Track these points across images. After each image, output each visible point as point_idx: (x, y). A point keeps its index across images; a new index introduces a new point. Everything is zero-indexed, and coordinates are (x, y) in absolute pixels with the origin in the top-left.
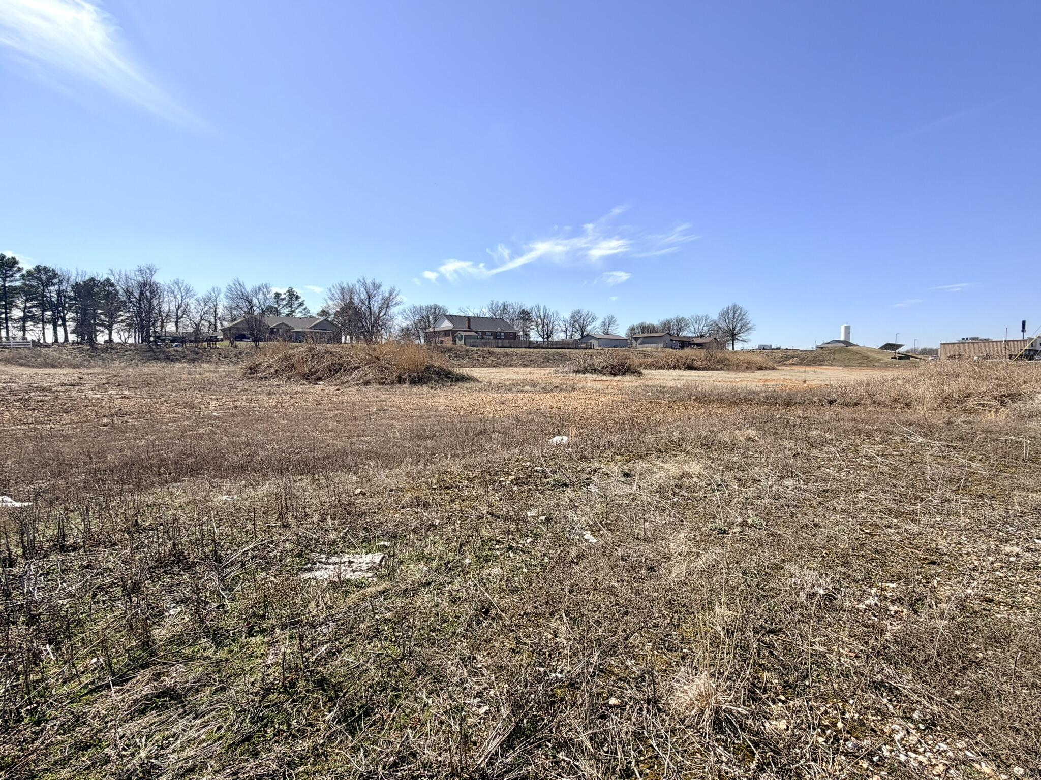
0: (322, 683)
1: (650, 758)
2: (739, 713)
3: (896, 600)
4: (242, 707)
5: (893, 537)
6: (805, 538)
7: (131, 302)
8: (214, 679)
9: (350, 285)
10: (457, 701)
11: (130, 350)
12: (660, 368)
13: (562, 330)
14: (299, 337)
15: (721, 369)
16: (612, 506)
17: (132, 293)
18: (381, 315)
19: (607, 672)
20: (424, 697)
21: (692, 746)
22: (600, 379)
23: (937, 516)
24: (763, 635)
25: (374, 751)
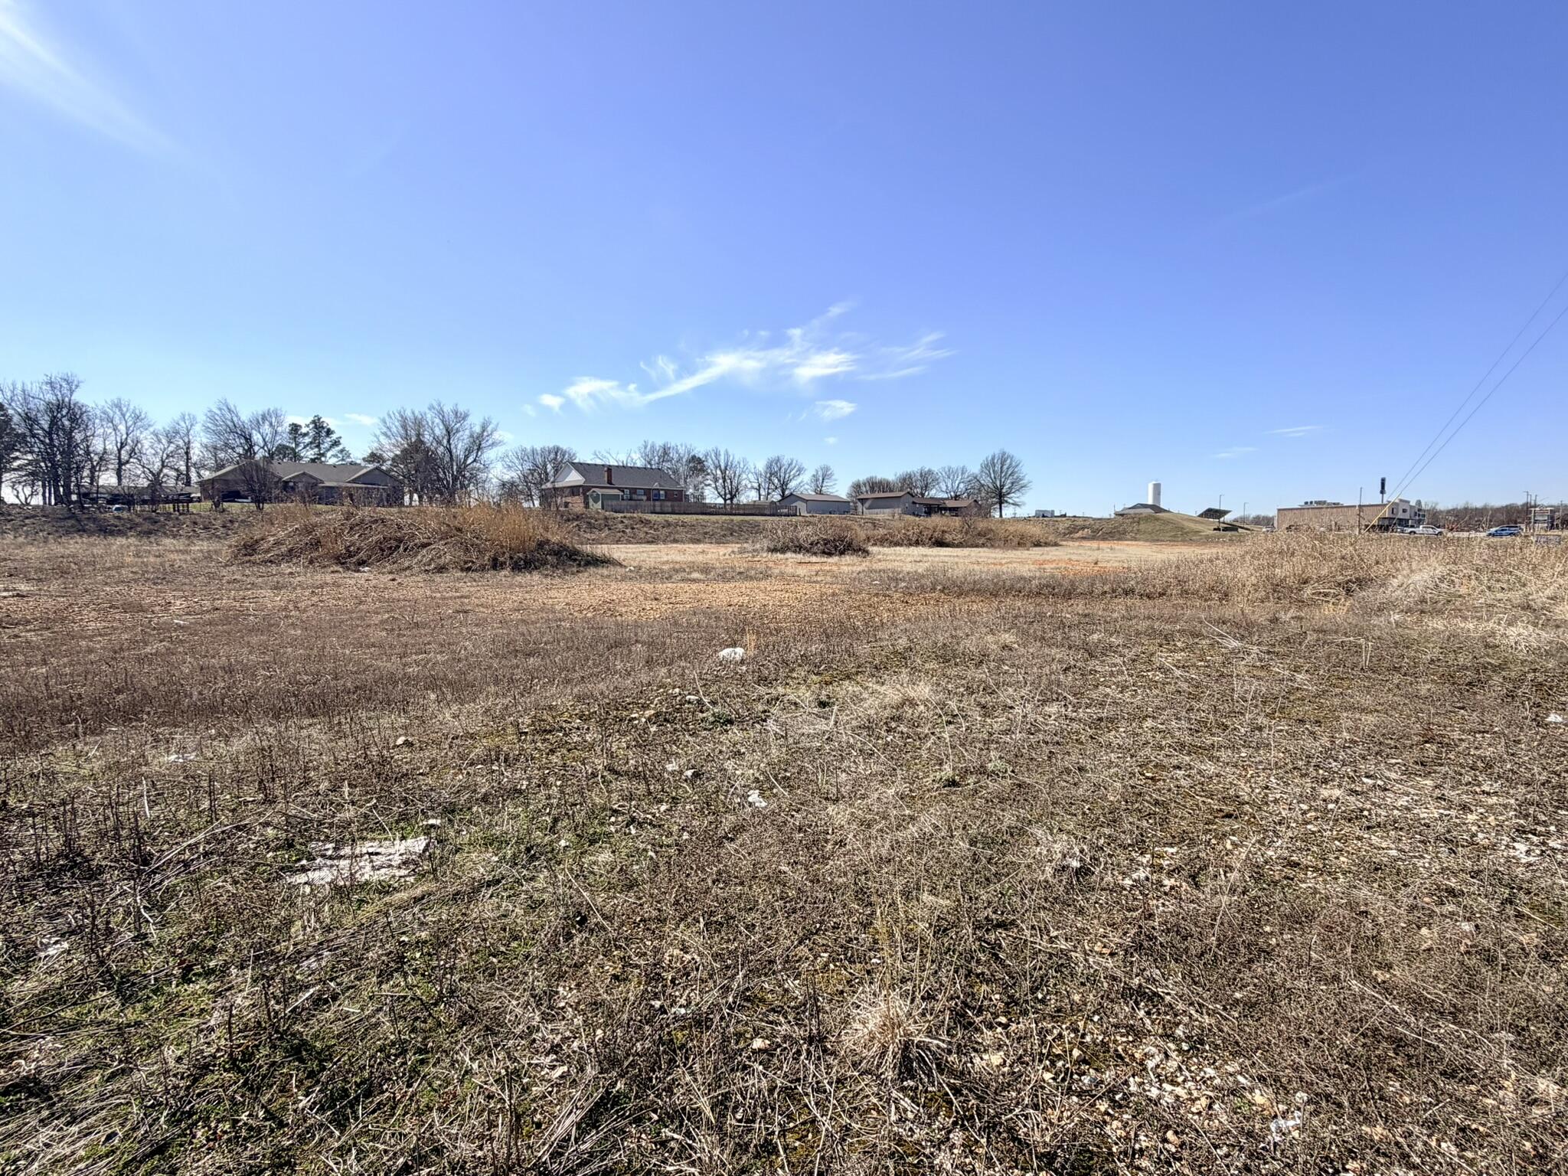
0: (298, 1050)
1: (803, 1124)
2: (939, 1047)
3: (1174, 871)
4: (155, 1099)
5: (1183, 782)
6: (1063, 788)
7: (34, 436)
8: (112, 1057)
9: (417, 413)
10: (519, 1062)
11: (33, 517)
12: (897, 544)
13: (752, 488)
14: (329, 496)
15: (983, 545)
16: (796, 751)
17: (35, 421)
18: (469, 461)
19: (757, 1001)
20: (467, 1059)
21: (866, 1100)
22: (807, 560)
23: (1243, 750)
24: (988, 930)
25: (374, 1150)
